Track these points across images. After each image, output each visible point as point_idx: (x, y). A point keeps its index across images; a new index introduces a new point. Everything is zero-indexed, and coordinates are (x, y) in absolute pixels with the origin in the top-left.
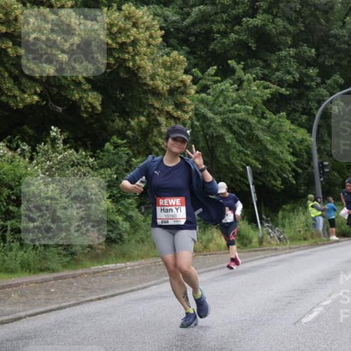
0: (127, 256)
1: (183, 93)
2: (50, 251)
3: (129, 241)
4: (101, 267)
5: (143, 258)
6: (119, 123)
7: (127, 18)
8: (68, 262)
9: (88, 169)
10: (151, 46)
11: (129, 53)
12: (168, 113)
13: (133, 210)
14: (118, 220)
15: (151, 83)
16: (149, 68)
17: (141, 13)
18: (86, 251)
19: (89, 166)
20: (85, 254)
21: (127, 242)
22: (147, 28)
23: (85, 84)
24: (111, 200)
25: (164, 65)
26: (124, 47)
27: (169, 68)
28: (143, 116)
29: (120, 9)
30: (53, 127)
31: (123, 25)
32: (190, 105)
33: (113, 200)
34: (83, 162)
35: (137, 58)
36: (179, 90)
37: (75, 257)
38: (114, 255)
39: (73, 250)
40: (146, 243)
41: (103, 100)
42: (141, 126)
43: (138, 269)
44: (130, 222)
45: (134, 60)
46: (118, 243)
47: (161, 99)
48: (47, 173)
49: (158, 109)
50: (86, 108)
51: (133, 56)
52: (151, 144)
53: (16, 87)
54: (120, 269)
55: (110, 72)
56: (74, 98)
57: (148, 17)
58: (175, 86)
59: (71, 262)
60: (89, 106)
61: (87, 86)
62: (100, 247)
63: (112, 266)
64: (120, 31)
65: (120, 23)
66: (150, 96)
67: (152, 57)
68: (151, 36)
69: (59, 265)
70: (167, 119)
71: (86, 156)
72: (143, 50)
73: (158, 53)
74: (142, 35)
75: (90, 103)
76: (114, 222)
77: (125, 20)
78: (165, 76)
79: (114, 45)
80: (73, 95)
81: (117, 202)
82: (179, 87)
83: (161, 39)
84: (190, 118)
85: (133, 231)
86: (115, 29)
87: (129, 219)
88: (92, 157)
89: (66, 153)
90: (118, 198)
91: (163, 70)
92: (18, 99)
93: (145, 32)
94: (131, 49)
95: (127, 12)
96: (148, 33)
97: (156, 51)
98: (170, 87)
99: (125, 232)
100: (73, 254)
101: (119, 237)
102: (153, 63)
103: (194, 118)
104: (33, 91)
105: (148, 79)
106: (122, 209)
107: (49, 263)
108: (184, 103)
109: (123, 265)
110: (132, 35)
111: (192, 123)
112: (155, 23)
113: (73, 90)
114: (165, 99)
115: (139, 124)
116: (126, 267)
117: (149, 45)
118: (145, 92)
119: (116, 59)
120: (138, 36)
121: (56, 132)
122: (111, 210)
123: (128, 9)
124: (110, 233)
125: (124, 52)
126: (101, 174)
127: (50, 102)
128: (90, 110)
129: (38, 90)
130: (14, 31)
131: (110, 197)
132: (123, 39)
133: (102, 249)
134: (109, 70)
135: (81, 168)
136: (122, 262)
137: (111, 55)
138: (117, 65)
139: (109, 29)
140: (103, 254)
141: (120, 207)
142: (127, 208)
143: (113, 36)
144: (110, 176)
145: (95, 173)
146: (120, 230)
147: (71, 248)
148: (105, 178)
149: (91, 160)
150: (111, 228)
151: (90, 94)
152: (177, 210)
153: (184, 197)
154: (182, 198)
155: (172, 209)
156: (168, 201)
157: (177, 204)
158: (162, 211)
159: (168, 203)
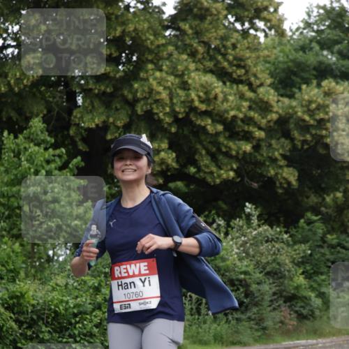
0: (318, 333)
2: (243, 325)
3: (321, 317)
4: (291, 343)
5: (334, 335)
6: (313, 199)
7: (327, 94)
8: (259, 337)
9: (282, 245)
11: (326, 129)
13: (326, 287)
14: (310, 296)
17: (342, 88)
18: (277, 327)
19: (283, 242)
20: (276, 329)
21: (318, 319)
23: (281, 161)
24: (303, 276)
26: (322, 123)
28: (340, 192)
29: (319, 85)
30: (247, 204)
31: (321, 102)
33: (306, 276)
34: (277, 238)
37: (267, 332)
38: (305, 331)
39: (265, 325)
41: (299, 176)
42: (336, 203)
43: (331, 347)
44: (322, 299)
46: (309, 319)
48: (242, 249)
50: (281, 183)
51: (330, 133)
52: (346, 220)
53: (214, 164)
54: (312, 345)
55: (307, 149)
56: (269, 175)
59: (264, 337)
60: (284, 182)
61: (282, 163)
62: (292, 323)
63: (303, 342)
64: (319, 107)
65: (319, 100)
66: (347, 172)
69: (251, 339)
71: (281, 232)
75: (285, 179)
76: (306, 298)
77: (324, 96)
79: (312, 122)
80: (269, 171)
81: (309, 279)
85: (325, 308)
86: (314, 106)
87: (321, 295)
88: (286, 233)
89: (261, 229)
90: (311, 274)
92: (215, 175)
94: (329, 125)
95: (326, 88)
99: (317, 308)
100: (264, 329)
101: (310, 313)
104: (229, 167)
106: (315, 285)
107: (241, 337)
109: (315, 341)
113: (268, 166)
115: (335, 200)
116: (317, 344)
118: (342, 168)
119: (312, 136)
121: (251, 209)
122: (303, 287)
123: (328, 85)
124: (302, 309)
125: (322, 129)
126: (295, 250)
127: (246, 179)
128: (285, 186)
129: (235, 166)
130: (214, 109)
131: (303, 273)
132: (322, 115)
133: (294, 325)
134: (306, 147)
135: (275, 244)
136: (313, 339)
137: (308, 132)
138: (314, 141)
139: (308, 106)
140: (294, 330)
141: (313, 283)
142: (319, 285)
143: (311, 113)
144: (304, 251)
145: (290, 250)
146: (311, 306)
147: (263, 323)
148: (299, 254)
149: (286, 236)
150: (302, 304)
151: (285, 169)
152: (143, 282)
153: (155, 259)
154: (152, 259)
155: (133, 282)
156: (126, 269)
157: (143, 272)
158: (120, 287)
159: (127, 272)
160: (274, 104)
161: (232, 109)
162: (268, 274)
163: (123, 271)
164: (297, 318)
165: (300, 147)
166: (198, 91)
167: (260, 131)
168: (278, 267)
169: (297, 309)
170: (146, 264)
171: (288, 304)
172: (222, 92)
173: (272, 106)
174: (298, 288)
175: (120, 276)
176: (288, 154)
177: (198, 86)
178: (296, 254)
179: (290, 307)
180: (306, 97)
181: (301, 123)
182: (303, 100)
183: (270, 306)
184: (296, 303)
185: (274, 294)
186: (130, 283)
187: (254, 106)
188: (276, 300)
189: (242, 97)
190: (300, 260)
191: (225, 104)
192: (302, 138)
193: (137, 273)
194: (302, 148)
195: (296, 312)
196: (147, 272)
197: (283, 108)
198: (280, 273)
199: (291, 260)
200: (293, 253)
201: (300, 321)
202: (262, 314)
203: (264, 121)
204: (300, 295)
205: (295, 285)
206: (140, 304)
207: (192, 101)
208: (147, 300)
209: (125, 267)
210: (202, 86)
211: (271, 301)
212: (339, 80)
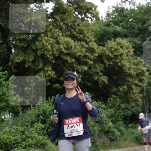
0: (119, 146)
1: (143, 75)
3: (120, 140)
5: (125, 147)
6: (115, 89)
7: (118, 44)
8: (94, 149)
9: (102, 109)
10: (129, 56)
11: (119, 59)
12: (136, 84)
13: (122, 127)
14: (115, 131)
15: (128, 72)
16: (127, 65)
17: (124, 42)
18: (101, 145)
19: (102, 108)
20: (101, 146)
21: (119, 140)
22: (127, 48)
24: (112, 122)
25: (134, 64)
26: (117, 57)
27: (136, 65)
28: (126, 86)
29: (115, 41)
30: (86, 93)
31: (116, 48)
32: (146, 80)
33: (113, 122)
34: (100, 107)
35: (122, 61)
36: (141, 74)
37: (97, 147)
38: (113, 146)
39: (96, 144)
40: (127, 141)
41: (108, 79)
44: (120, 132)
45: (121, 62)
46: (115, 141)
47: (133, 78)
49: (131, 82)
50: (101, 83)
51: (121, 61)
52: (129, 98)
56: (95, 79)
57: (127, 43)
58: (139, 72)
59: (96, 149)
60: (102, 82)
61: (101, 74)
62: (108, 143)
64: (115, 50)
65: (115, 47)
66: (128, 77)
67: (129, 60)
68: (129, 52)
70: (136, 86)
71: (101, 104)
72: (125, 57)
73: (131, 58)
74: (125, 51)
75: (102, 81)
76: (113, 132)
77: (117, 45)
78: (134, 68)
79: (112, 56)
81: (114, 123)
82: (141, 73)
83: (132, 53)
84: (146, 86)
85: (121, 136)
86: (113, 49)
87: (119, 130)
88: (104, 104)
89: (93, 103)
90: (115, 121)
91: (134, 66)
93: (126, 50)
94: (119, 57)
95: (118, 42)
96: (127, 50)
97: (130, 58)
98: (137, 73)
99: (118, 136)
100: (96, 146)
101: (115, 138)
102: (129, 63)
103: (148, 86)
105: (127, 70)
106: (117, 126)
108: (143, 80)
110: (120, 52)
111: (147, 88)
112: (130, 45)
113: (95, 76)
114: (135, 78)
115: (124, 89)
117: (127, 55)
118: (126, 76)
119: (113, 62)
120: (123, 52)
122: (112, 127)
123: (119, 40)
124: (111, 137)
125: (117, 59)
126: (108, 112)
127: (86, 82)
128: (103, 84)
129: (80, 77)
130: (71, 52)
131: (111, 121)
132: (116, 53)
133: (108, 144)
134: (110, 67)
135: (99, 109)
136: (117, 149)
137: (111, 60)
138: (114, 64)
139: (110, 50)
140: (109, 146)
141: (116, 125)
142: (119, 126)
143: (112, 52)
144: (112, 112)
145: (105, 111)
146: (116, 135)
147: (95, 143)
148: (109, 113)
149: (103, 106)
150: (112, 135)
151: (102, 77)
152: (77, 125)
153: (81, 117)
154: (80, 117)
155: (74, 126)
156: (71, 121)
157: (77, 122)
158: (68, 128)
159: (71, 122)
160: (96, 49)
161: (79, 52)
162: (97, 122)
163: (69, 122)
164: (110, 141)
165: (108, 67)
166: (63, 45)
167: (91, 61)
168: (101, 119)
169: (109, 137)
170: (78, 119)
171: (106, 135)
172: (74, 45)
173: (95, 50)
174: (109, 128)
175: (68, 123)
176: (103, 70)
177: (63, 42)
178: (108, 113)
179: (106, 136)
180: (110, 46)
181: (108, 57)
182: (109, 47)
183: (98, 136)
184: (109, 134)
185: (100, 131)
186: (73, 126)
187: (88, 50)
188: (101, 133)
189: (83, 47)
190: (110, 116)
191: (75, 50)
192: (108, 63)
193: (75, 122)
194: (109, 67)
195: (109, 138)
196: (79, 122)
197: (100, 51)
198: (102, 122)
199: (106, 116)
200: (107, 112)
201: (111, 142)
202: (95, 139)
203: (92, 57)
204: (110, 131)
205: (108, 126)
206: (76, 133)
207: (61, 49)
208: (79, 132)
209: (70, 120)
210: (65, 42)
211: (98, 134)
212: (123, 38)
